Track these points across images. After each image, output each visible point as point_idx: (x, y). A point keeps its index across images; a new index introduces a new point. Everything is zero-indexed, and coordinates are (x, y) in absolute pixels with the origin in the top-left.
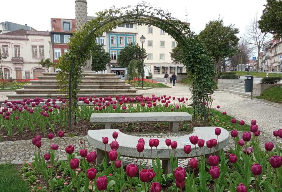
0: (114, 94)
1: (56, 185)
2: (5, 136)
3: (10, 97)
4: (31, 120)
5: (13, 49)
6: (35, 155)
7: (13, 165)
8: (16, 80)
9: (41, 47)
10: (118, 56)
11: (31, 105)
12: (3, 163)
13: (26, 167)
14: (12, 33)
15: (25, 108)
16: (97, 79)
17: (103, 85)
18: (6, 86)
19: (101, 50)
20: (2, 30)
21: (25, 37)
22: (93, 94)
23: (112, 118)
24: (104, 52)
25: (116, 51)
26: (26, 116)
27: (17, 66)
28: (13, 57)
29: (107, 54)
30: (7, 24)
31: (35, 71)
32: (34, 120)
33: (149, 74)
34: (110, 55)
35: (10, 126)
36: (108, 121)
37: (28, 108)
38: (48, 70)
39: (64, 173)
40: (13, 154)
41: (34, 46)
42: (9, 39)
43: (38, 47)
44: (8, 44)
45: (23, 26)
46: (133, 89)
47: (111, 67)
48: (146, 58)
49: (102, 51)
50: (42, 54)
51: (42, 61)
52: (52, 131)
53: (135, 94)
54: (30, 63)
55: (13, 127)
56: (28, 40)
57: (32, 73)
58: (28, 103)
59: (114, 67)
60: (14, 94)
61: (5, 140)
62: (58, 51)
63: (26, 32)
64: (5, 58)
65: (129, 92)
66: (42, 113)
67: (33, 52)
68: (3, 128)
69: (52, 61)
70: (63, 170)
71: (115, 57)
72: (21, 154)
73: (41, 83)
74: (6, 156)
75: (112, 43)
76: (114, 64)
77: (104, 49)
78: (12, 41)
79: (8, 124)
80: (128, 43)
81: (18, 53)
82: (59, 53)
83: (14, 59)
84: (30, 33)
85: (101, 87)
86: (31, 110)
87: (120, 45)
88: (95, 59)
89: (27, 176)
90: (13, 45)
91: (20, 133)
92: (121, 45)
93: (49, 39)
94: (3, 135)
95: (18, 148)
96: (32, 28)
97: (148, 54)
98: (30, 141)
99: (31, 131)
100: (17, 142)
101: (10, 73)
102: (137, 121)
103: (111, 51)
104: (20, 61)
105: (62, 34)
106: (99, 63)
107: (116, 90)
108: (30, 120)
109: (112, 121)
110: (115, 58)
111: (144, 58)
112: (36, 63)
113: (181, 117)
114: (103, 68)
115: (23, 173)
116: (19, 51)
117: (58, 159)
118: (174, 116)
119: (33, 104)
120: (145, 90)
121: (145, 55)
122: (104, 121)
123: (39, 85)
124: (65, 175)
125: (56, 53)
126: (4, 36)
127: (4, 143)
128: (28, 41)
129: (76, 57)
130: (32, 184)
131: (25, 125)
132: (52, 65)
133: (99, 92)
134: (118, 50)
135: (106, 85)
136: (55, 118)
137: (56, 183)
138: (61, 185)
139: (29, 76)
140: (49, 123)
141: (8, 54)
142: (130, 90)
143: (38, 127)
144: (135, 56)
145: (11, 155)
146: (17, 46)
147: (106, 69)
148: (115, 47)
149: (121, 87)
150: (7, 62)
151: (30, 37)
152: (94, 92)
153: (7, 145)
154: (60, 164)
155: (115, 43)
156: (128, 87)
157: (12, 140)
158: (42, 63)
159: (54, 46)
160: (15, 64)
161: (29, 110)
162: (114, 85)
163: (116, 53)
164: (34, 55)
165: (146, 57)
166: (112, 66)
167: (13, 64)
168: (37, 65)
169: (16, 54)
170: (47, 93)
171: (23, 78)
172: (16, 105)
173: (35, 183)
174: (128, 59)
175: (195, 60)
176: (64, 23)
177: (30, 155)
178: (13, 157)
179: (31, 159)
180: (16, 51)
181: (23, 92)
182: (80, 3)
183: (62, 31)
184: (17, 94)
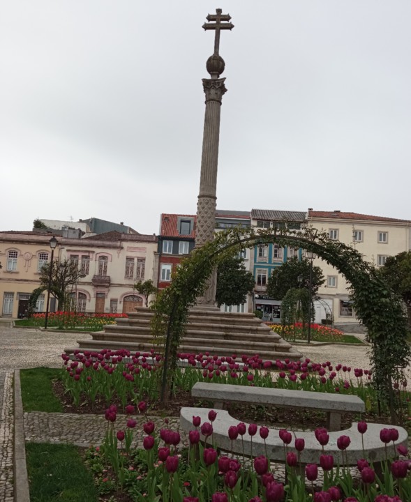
0: (248, 351)
1: (127, 480)
2: (68, 406)
3: (82, 344)
4: (109, 384)
5: (98, 262)
6: (106, 436)
7: (76, 447)
8: (95, 313)
9: (142, 260)
10: (269, 279)
11: (111, 361)
12: (62, 442)
13: (92, 451)
14: (98, 238)
15: (103, 365)
16: (222, 321)
17: (230, 333)
18: (77, 322)
19: (238, 267)
20: (85, 231)
21: (118, 244)
22: (212, 348)
23: (225, 392)
24: (245, 272)
25: (267, 269)
26: (102, 376)
27: (100, 290)
28: (95, 275)
29: (250, 275)
30: (93, 223)
31: (126, 299)
32: (112, 384)
33: (327, 315)
34: (254, 277)
35: (79, 391)
36: (219, 397)
37: (107, 364)
38: (147, 299)
39: (140, 467)
40: (77, 432)
41: (129, 259)
42: (93, 246)
43: (136, 260)
44: (91, 255)
45: (118, 225)
46: (284, 343)
47: (256, 298)
48: (323, 285)
49: (240, 269)
50: (141, 272)
51: (139, 284)
52: (136, 405)
53: (287, 353)
54: (121, 285)
55: (82, 392)
56: (122, 248)
57: (120, 302)
58: (108, 358)
59: (260, 298)
60: (88, 338)
61: (68, 411)
62: (167, 267)
63: (120, 236)
64: (83, 276)
65: (276, 348)
66: (124, 375)
67: (127, 268)
68: (68, 393)
69: (155, 285)
70: (141, 463)
71: (264, 279)
72: (87, 433)
73: (131, 324)
74: (68, 434)
75: (260, 255)
76: (262, 292)
77: (245, 266)
78: (97, 250)
79: (76, 388)
80: (289, 255)
81: (103, 269)
82: (168, 271)
83: (96, 278)
84: (127, 237)
85: (226, 337)
86: (110, 369)
87: (274, 260)
88: (228, 283)
89: (92, 464)
90: (98, 256)
91: (90, 404)
92: (276, 259)
93: (153, 247)
94: (66, 404)
95: (86, 425)
96: (131, 229)
97: (328, 276)
98: (101, 417)
99: (106, 402)
100: (84, 416)
101: (87, 301)
102: (266, 402)
103: (257, 269)
104: (106, 282)
105: (176, 240)
106: (233, 290)
107: (252, 343)
108: (106, 384)
109: (225, 398)
110: (264, 282)
111: (318, 284)
112: (130, 286)
113: (344, 403)
114: (239, 300)
115: (86, 459)
116: (106, 267)
117: (136, 446)
118: (331, 400)
119: (113, 359)
120: (314, 348)
121: (321, 280)
122: (212, 396)
123: (129, 327)
124: (141, 470)
125: (164, 270)
126: (86, 242)
127: (66, 415)
128: (122, 251)
129: (180, 294)
130: (96, 475)
131: (98, 391)
132: (154, 291)
133: (223, 344)
134: (270, 268)
135: (235, 334)
136: (143, 383)
137: (127, 477)
138: (133, 480)
139: (116, 308)
140: (132, 391)
141: (88, 270)
142: (277, 344)
143: (116, 397)
144: (301, 281)
145: (74, 434)
146: (104, 258)
147: (245, 302)
148: (266, 263)
149: (262, 340)
150: (84, 283)
151: (125, 244)
152: (214, 344)
153: (70, 419)
154: (138, 453)
155: (265, 255)
156: (276, 340)
157: (78, 413)
158: (138, 287)
159: (161, 258)
160: (96, 286)
161: (107, 369)
162: (250, 334)
163: (267, 273)
164: (128, 272)
165: (322, 282)
166: (257, 296)
167: (93, 287)
168: (130, 290)
169: (100, 271)
170: (139, 340)
171: (105, 311)
172: (91, 358)
173: (100, 475)
174: (286, 285)
175: (370, 308)
176: (182, 221)
177: (99, 436)
178: (76, 437)
179: (100, 442)
180: (100, 266)
181: (103, 337)
182: (205, 198)
183: (176, 235)
184: (93, 339)
